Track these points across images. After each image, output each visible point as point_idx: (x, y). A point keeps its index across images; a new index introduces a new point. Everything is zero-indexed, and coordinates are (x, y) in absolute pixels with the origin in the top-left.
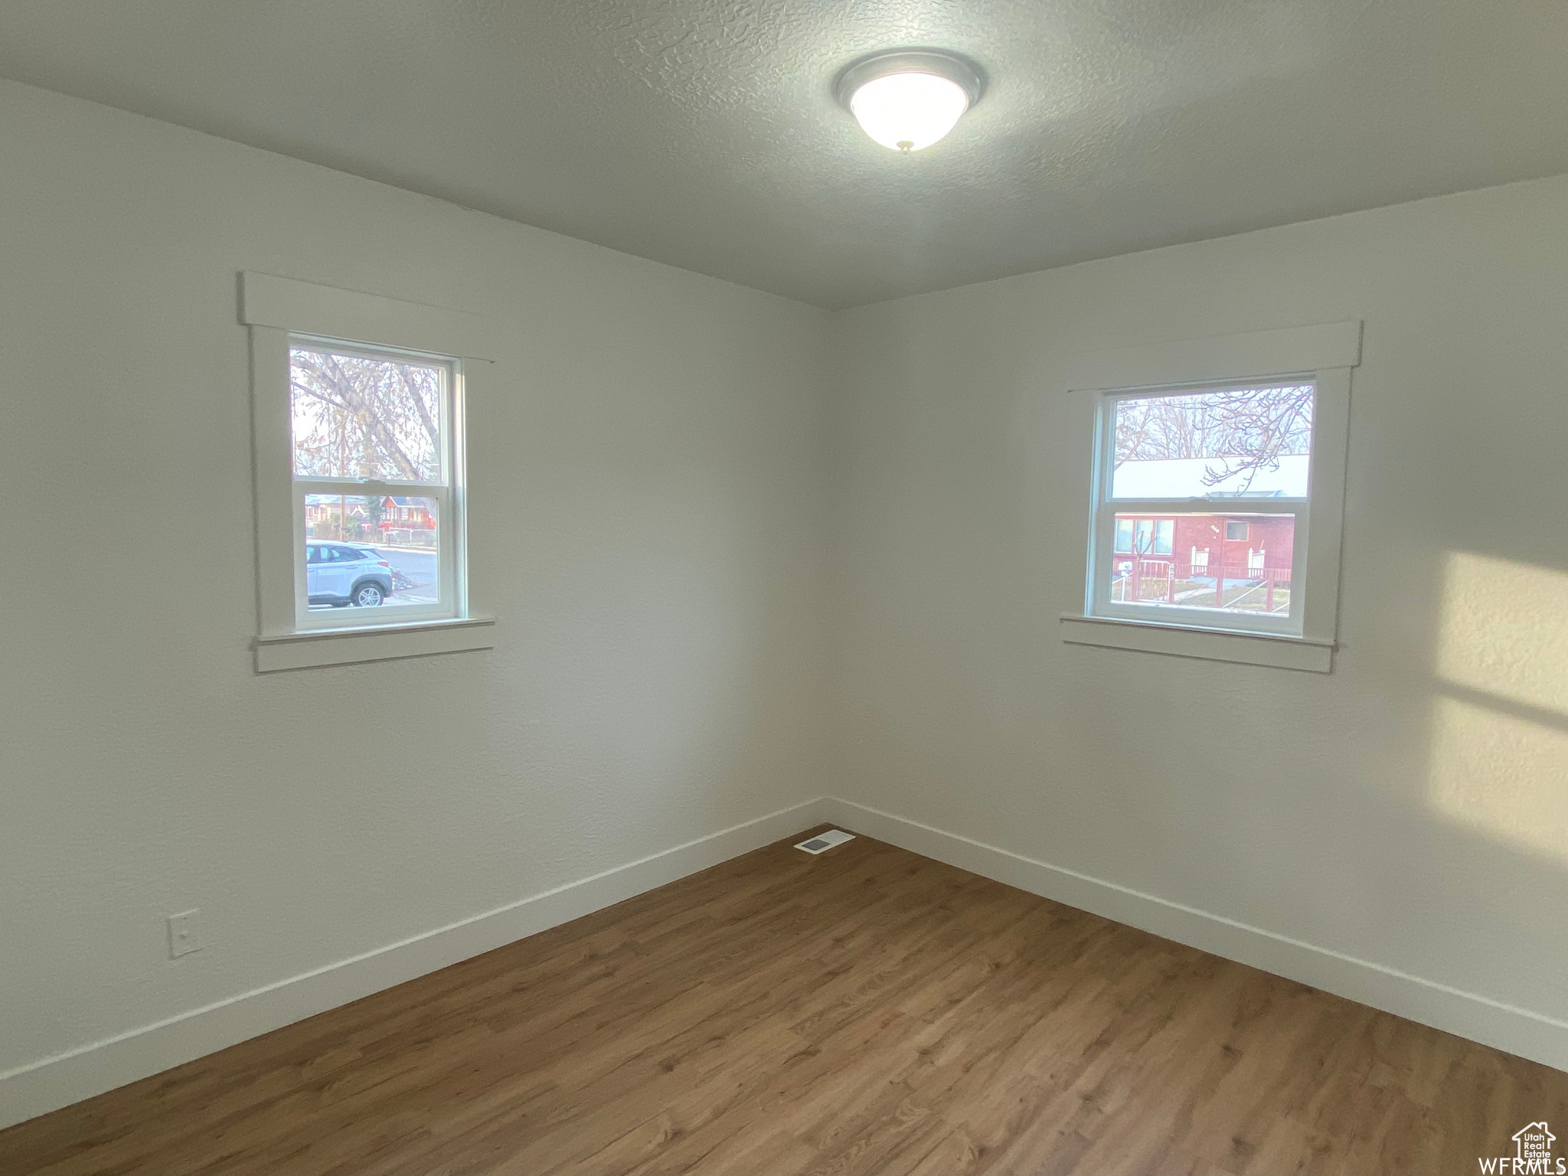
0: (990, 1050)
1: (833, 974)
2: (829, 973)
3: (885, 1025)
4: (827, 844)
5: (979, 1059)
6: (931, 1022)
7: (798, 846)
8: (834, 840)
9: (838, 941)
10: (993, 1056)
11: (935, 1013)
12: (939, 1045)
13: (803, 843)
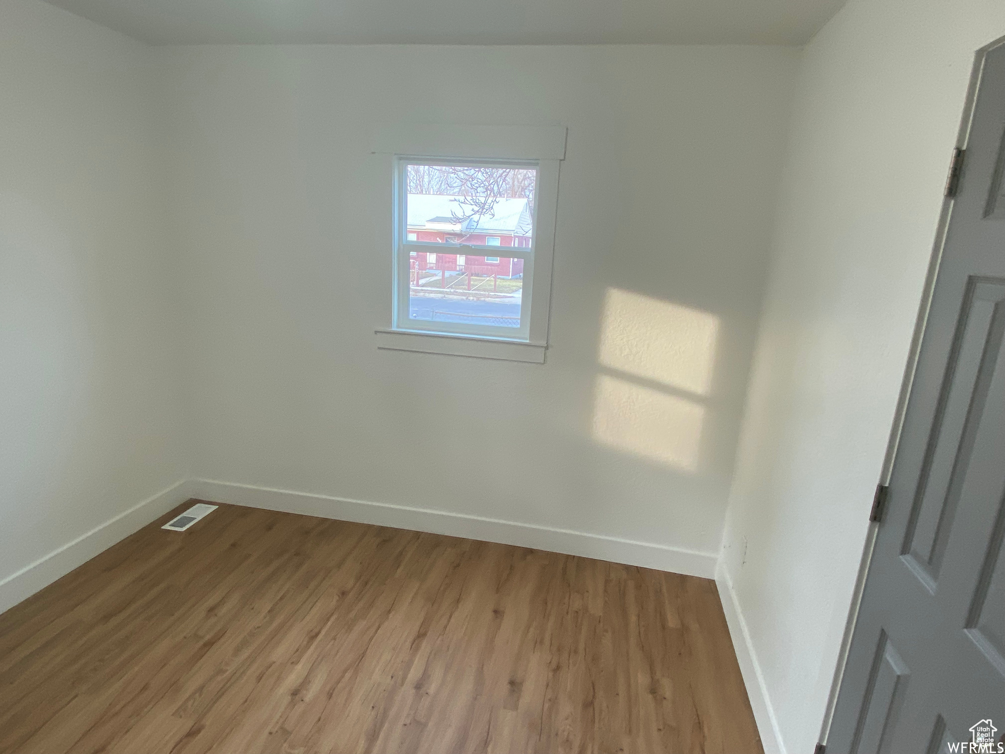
0: (345, 671)
1: (209, 644)
2: (205, 645)
3: (259, 678)
4: (194, 519)
5: (338, 682)
6: (297, 662)
7: (167, 527)
8: (199, 513)
9: (211, 610)
10: (348, 675)
11: (299, 652)
12: (306, 682)
13: (172, 522)
